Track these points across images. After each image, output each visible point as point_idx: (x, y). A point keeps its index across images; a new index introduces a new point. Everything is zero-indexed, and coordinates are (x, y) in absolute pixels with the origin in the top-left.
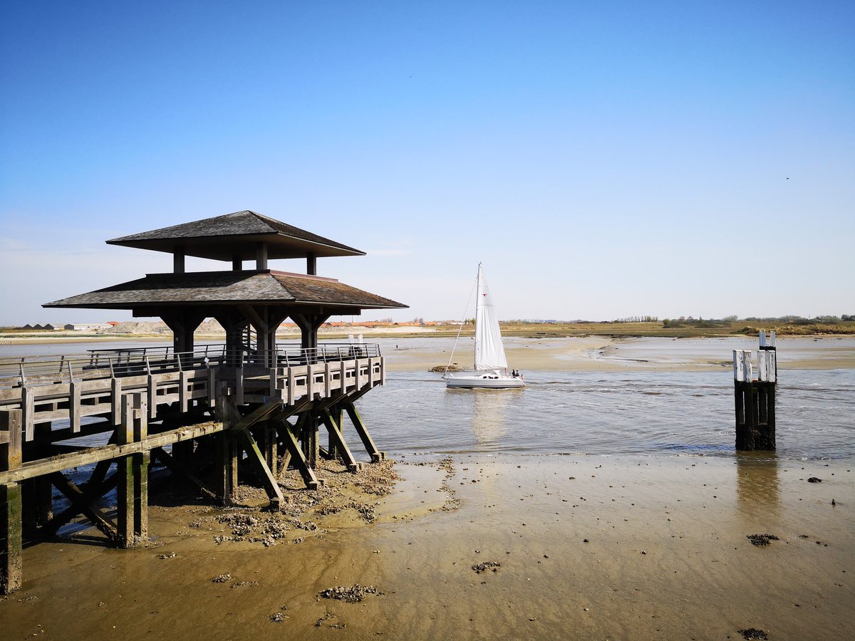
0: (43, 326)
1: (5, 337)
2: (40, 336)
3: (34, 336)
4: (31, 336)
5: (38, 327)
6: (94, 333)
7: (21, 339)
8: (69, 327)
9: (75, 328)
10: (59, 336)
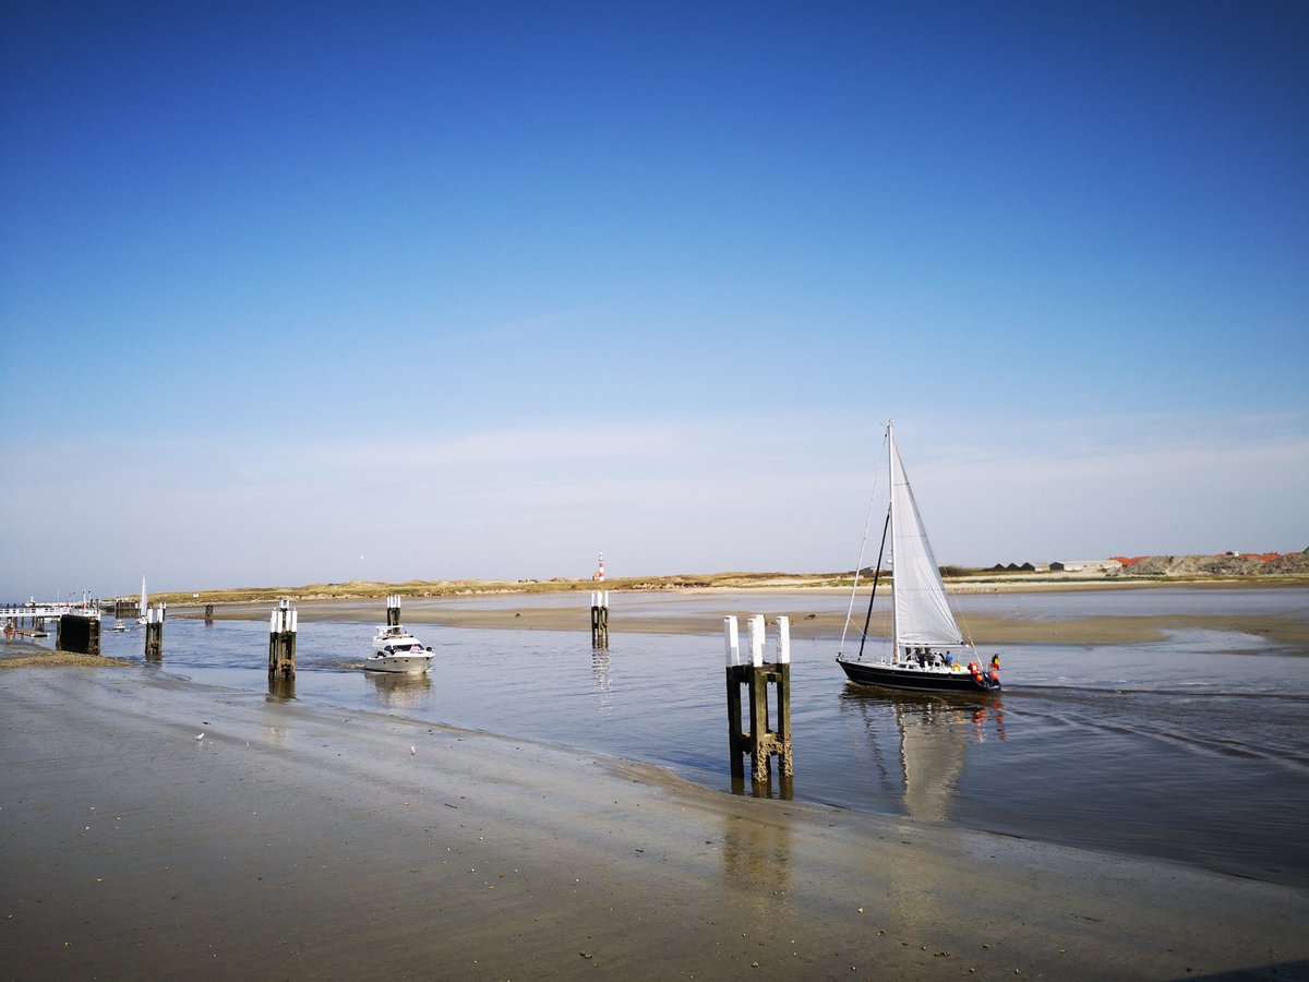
0: (1020, 566)
1: (982, 582)
2: (1029, 580)
3: (1021, 580)
4: (1017, 580)
5: (1013, 568)
6: (1103, 575)
7: (1003, 585)
8: (1057, 567)
9: (1066, 568)
10: (1057, 580)
